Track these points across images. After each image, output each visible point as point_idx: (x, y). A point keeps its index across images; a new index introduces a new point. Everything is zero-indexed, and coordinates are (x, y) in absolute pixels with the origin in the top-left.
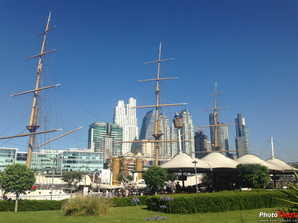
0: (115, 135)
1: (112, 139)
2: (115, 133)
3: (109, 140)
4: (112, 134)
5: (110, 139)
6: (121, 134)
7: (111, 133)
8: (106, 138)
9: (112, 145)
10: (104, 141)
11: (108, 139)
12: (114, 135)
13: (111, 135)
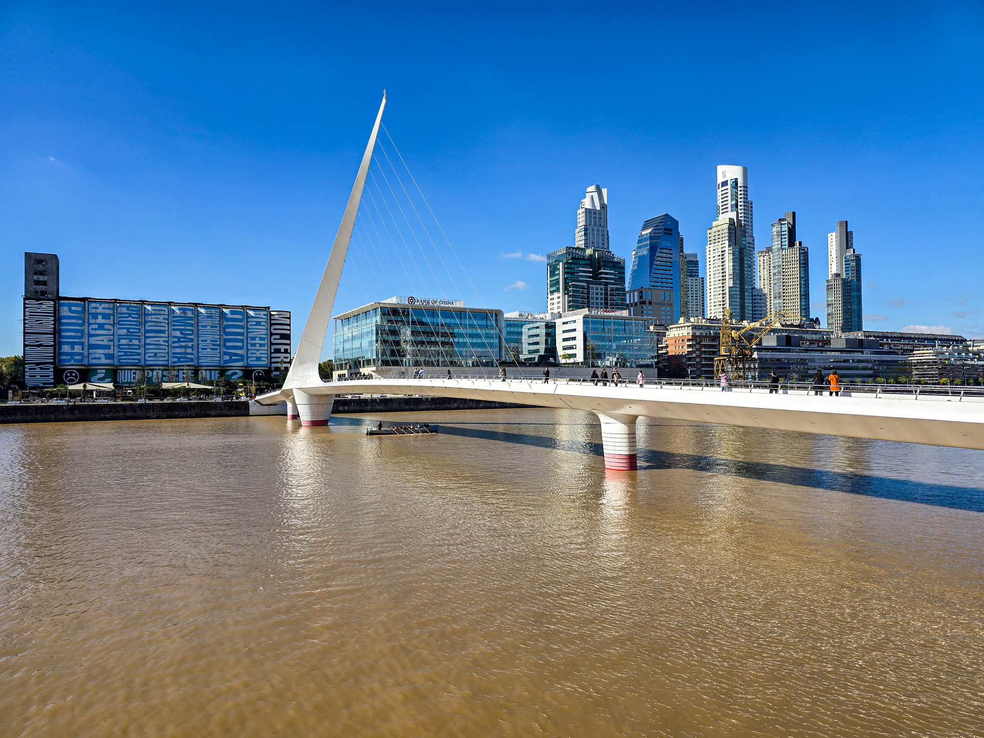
0: (610, 279)
1: (603, 287)
2: (607, 273)
3: (597, 289)
4: (600, 276)
5: (599, 287)
6: (622, 276)
7: (601, 273)
8: (591, 286)
9: (603, 301)
10: (588, 292)
11: (595, 286)
12: (606, 278)
13: (601, 278)
